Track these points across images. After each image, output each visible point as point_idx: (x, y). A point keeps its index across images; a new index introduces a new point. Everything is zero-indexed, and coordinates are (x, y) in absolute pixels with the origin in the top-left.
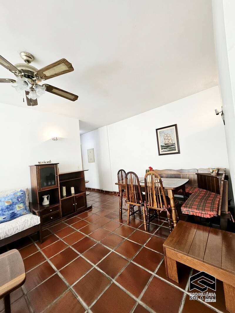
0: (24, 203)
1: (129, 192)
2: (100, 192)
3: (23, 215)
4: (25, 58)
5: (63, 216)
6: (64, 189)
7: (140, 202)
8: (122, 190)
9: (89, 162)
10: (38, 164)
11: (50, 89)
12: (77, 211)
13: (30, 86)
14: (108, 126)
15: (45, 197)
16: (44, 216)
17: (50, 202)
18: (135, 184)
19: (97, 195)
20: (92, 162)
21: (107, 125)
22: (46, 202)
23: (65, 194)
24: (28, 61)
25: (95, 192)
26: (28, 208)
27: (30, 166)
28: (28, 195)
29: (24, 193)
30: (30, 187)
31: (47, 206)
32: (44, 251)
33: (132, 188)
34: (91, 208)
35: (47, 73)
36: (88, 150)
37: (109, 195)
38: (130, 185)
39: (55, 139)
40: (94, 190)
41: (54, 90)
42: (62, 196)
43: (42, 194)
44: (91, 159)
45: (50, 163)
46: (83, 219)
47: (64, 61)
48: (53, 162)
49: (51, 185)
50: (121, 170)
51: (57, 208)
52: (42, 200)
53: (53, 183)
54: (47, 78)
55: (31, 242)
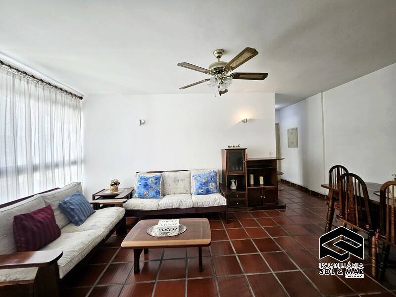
0: (215, 182)
1: (345, 204)
2: (303, 191)
3: (214, 193)
4: (217, 55)
5: (249, 206)
6: (252, 176)
7: (367, 226)
8: (333, 197)
9: (289, 146)
10: (228, 148)
11: (237, 76)
12: (265, 205)
13: (220, 81)
14: (324, 93)
15: (233, 181)
16: (231, 199)
17: (237, 187)
18: (358, 195)
19: (297, 193)
20: (294, 147)
21: (322, 92)
22: (234, 187)
23: (252, 182)
24: (219, 57)
25: (296, 188)
26: (218, 187)
27: (222, 150)
28: (219, 176)
29: (216, 174)
30: (221, 169)
31: (233, 191)
32: (228, 231)
33: (352, 199)
34: (284, 207)
35: (233, 65)
36: (288, 130)
37: (319, 198)
38: (348, 194)
39: (245, 121)
40: (293, 185)
41: (241, 76)
42: (249, 185)
43: (230, 178)
44: (292, 143)
45: (239, 148)
46: (271, 216)
47: (248, 50)
48: (242, 147)
49: (239, 170)
50: (338, 167)
51: (243, 195)
52: (230, 184)
53: (241, 169)
54: (233, 69)
55: (219, 219)
